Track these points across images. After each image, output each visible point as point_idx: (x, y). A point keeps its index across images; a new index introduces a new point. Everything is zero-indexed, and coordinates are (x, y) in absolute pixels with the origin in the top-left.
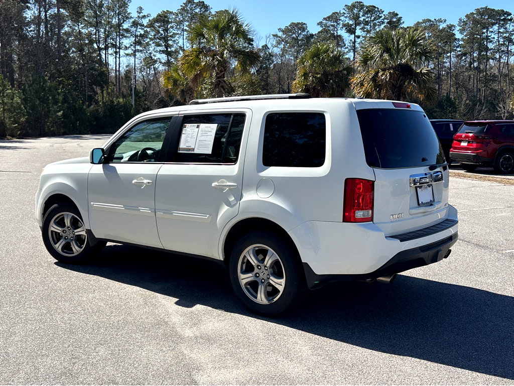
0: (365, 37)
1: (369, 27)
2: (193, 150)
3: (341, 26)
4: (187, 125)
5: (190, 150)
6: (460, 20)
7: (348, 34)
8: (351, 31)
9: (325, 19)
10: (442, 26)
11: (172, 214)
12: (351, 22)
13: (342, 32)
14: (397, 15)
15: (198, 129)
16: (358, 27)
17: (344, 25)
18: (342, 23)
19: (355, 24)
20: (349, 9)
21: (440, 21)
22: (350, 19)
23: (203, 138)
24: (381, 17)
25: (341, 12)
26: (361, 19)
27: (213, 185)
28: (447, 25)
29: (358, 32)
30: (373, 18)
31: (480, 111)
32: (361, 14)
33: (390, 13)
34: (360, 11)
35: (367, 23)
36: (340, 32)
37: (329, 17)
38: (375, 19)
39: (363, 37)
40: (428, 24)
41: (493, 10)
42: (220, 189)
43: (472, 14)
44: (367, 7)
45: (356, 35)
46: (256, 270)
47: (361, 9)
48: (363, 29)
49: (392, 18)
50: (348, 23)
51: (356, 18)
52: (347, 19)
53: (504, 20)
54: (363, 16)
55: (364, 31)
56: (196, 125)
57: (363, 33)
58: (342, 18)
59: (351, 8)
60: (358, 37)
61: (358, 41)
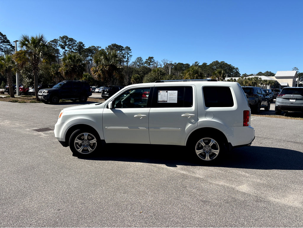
0: (69, 51)
1: (71, 47)
2: (167, 101)
3: (58, 45)
4: (160, 91)
5: (165, 101)
6: (106, 47)
7: (62, 49)
8: (63, 48)
9: (51, 41)
10: (100, 49)
11: (159, 129)
12: (63, 44)
13: (59, 48)
14: (82, 43)
15: (167, 93)
16: (66, 47)
17: (60, 45)
18: (59, 44)
19: (65, 45)
20: (61, 38)
21: (99, 47)
22: (62, 43)
23: (171, 97)
24: (76, 43)
25: (58, 39)
26: (67, 43)
27: (182, 115)
28: (102, 49)
29: (66, 48)
30: (72, 43)
31: (116, 82)
32: (67, 41)
33: (79, 42)
34: (66, 40)
35: (70, 45)
36: (58, 48)
37: (52, 41)
38: (73, 44)
39: (68, 51)
40: (94, 48)
41: (117, 45)
42: (186, 117)
43: (110, 46)
44: (69, 39)
45: (66, 49)
46: (204, 148)
47: (67, 39)
48: (68, 47)
49: (81, 44)
50: (62, 44)
51: (65, 42)
52: (61, 43)
53: (122, 49)
54: (68, 42)
55: (69, 48)
56: (166, 91)
57: (68, 49)
58: (59, 42)
59: (63, 38)
60: (66, 50)
61: (66, 52)
